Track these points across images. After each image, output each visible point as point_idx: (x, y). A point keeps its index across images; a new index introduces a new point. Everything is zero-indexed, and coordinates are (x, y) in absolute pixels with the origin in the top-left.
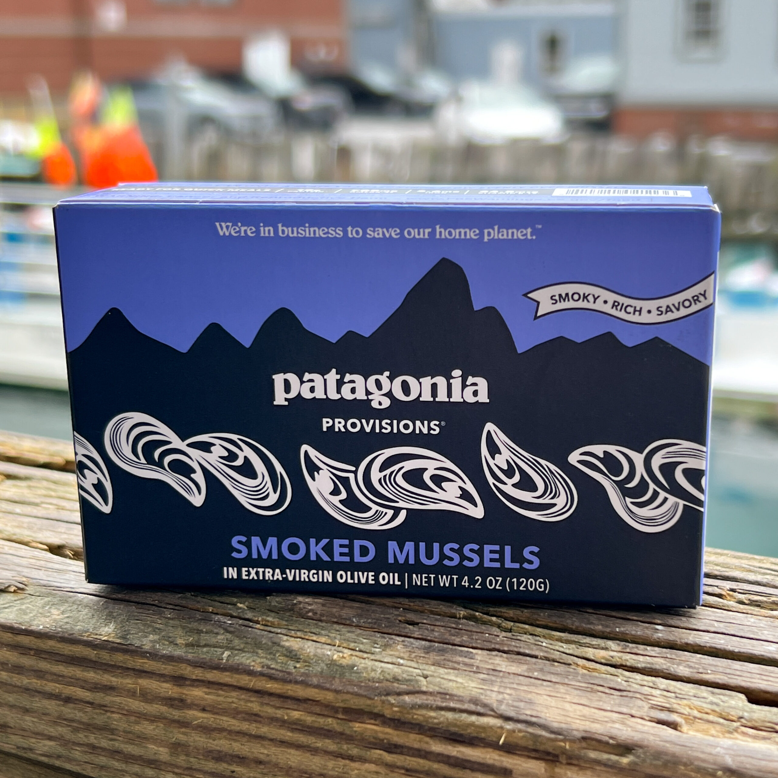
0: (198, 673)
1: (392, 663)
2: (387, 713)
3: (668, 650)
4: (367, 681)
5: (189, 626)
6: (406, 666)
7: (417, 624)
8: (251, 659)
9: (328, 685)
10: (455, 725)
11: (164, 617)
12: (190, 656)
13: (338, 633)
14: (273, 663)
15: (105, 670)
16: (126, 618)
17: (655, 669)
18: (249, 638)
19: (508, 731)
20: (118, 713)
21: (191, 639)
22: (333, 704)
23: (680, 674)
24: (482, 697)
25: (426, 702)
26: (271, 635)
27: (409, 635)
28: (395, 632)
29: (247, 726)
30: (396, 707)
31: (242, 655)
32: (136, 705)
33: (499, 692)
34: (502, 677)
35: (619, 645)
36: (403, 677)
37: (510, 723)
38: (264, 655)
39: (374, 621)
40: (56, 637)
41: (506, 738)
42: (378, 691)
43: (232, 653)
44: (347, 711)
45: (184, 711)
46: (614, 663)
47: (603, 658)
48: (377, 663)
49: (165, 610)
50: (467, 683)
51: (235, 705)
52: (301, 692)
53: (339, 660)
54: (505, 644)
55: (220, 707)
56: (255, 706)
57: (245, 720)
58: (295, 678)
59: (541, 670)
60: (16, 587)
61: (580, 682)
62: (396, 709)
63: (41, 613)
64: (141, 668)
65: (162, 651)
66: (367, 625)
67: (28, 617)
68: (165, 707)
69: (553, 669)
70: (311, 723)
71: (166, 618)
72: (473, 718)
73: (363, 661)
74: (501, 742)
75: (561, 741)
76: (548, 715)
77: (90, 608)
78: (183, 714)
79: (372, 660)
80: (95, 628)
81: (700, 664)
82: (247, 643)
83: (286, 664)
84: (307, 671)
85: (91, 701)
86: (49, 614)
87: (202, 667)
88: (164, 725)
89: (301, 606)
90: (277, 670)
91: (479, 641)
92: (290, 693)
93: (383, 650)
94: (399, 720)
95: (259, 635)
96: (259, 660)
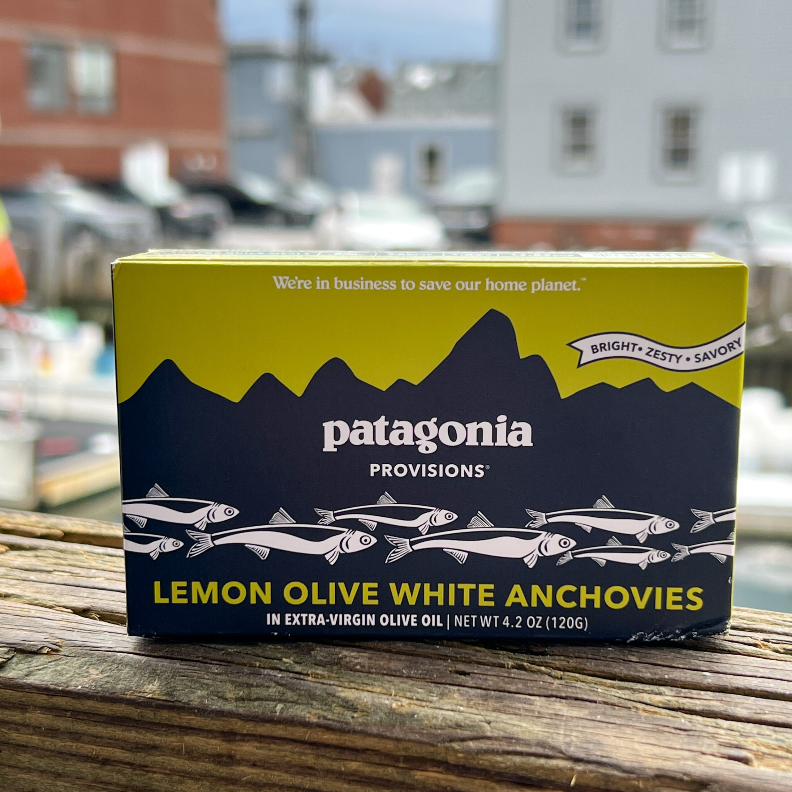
0: (249, 728)
1: (452, 711)
2: (451, 759)
3: (721, 694)
4: (429, 729)
5: (238, 680)
6: (467, 713)
7: (469, 674)
8: (306, 711)
9: (388, 734)
10: (523, 769)
11: (211, 673)
12: (241, 710)
13: (391, 683)
14: (329, 713)
15: (149, 728)
16: (171, 675)
17: (713, 711)
18: (303, 690)
19: (579, 772)
20: (160, 773)
21: (241, 693)
22: (394, 753)
23: (738, 715)
24: (550, 740)
25: (491, 746)
26: (325, 686)
27: (463, 684)
28: (448, 682)
29: (300, 780)
30: (460, 752)
31: (296, 707)
32: (178, 763)
33: (566, 735)
34: (565, 721)
35: (672, 690)
36: (465, 723)
37: (581, 764)
38: (320, 707)
39: (425, 672)
40: (96, 696)
41: (577, 779)
42: (442, 738)
43: (285, 705)
44: (408, 759)
45: (232, 768)
46: (671, 707)
47: (660, 702)
48: (437, 711)
49: (211, 666)
50: (532, 727)
51: (288, 759)
52: (359, 742)
53: (398, 709)
54: (562, 691)
55: (272, 761)
56: (310, 759)
57: (298, 773)
58: (354, 728)
59: (604, 714)
60: (50, 648)
61: (644, 723)
62: (460, 755)
63: (79, 674)
64: (188, 725)
65: (210, 706)
66: (417, 676)
67: (64, 678)
68: (212, 765)
69: (614, 712)
70: (370, 774)
71: (213, 673)
72: (542, 761)
73: (423, 709)
74: (573, 783)
75: (634, 779)
76: (618, 755)
77: (132, 666)
78: (231, 771)
79: (431, 708)
80: (138, 686)
81: (756, 705)
82: (300, 695)
83: (343, 714)
84: (366, 720)
85: (131, 761)
86: (87, 674)
87: (254, 721)
88: (211, 783)
89: (347, 659)
90: (334, 721)
91: (535, 688)
92: (348, 744)
93: (440, 699)
94: (464, 767)
95: (313, 687)
96: (314, 712)
